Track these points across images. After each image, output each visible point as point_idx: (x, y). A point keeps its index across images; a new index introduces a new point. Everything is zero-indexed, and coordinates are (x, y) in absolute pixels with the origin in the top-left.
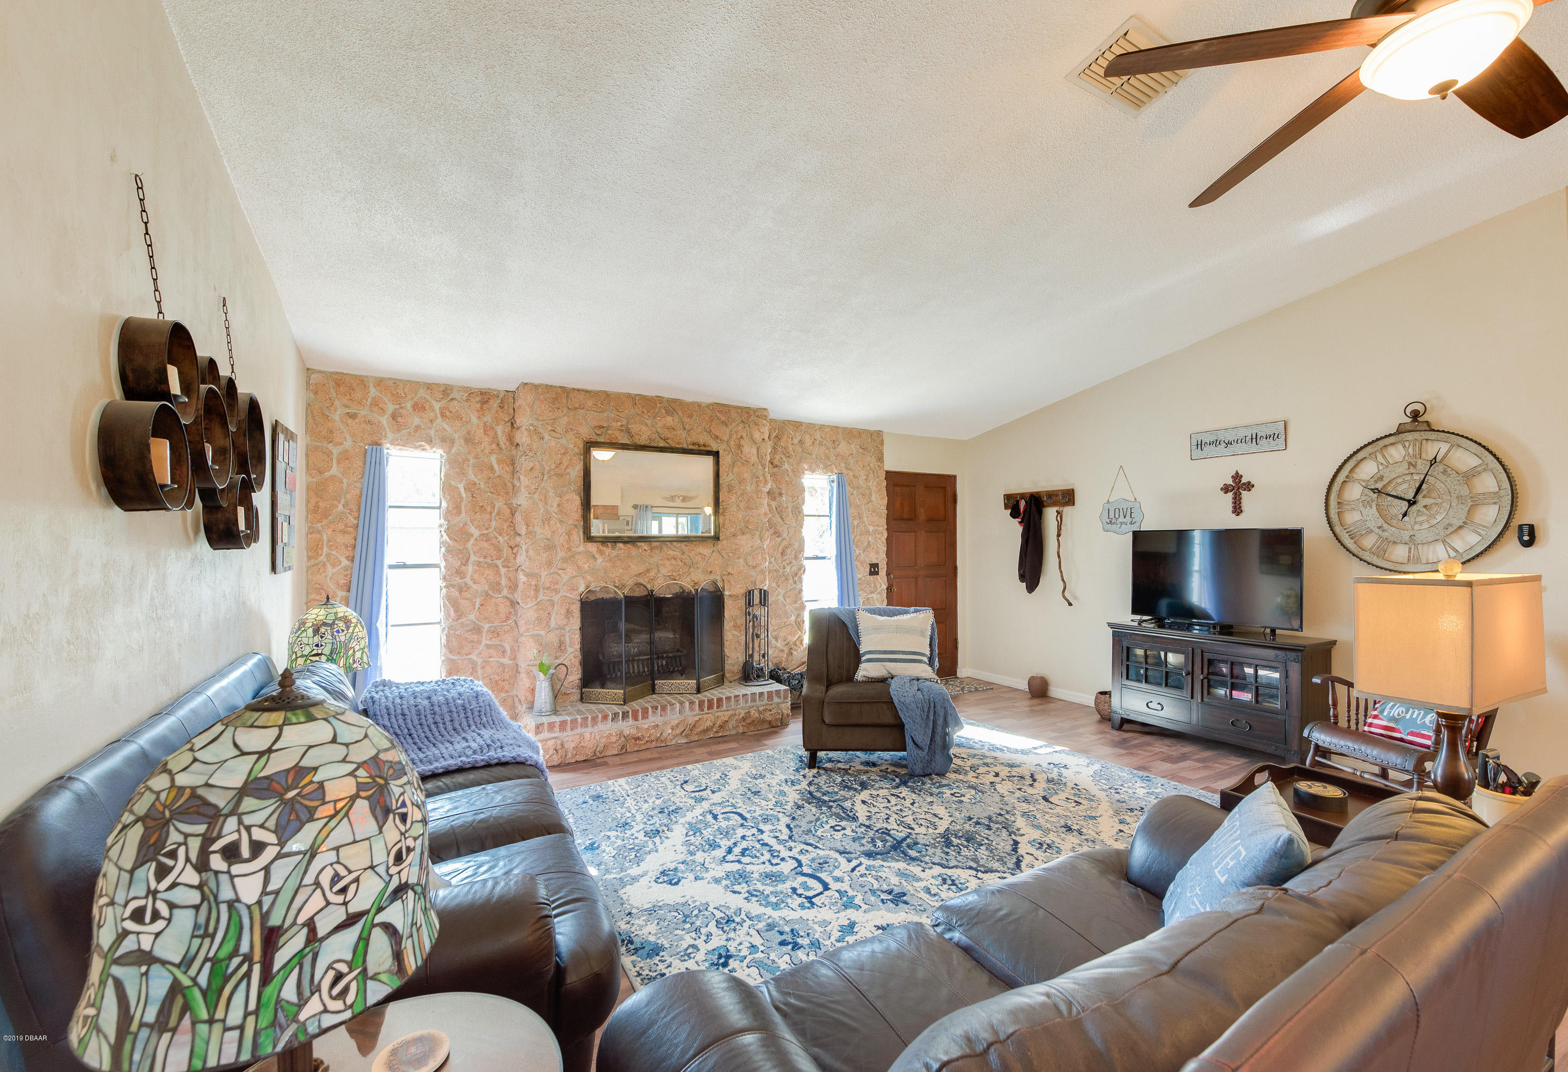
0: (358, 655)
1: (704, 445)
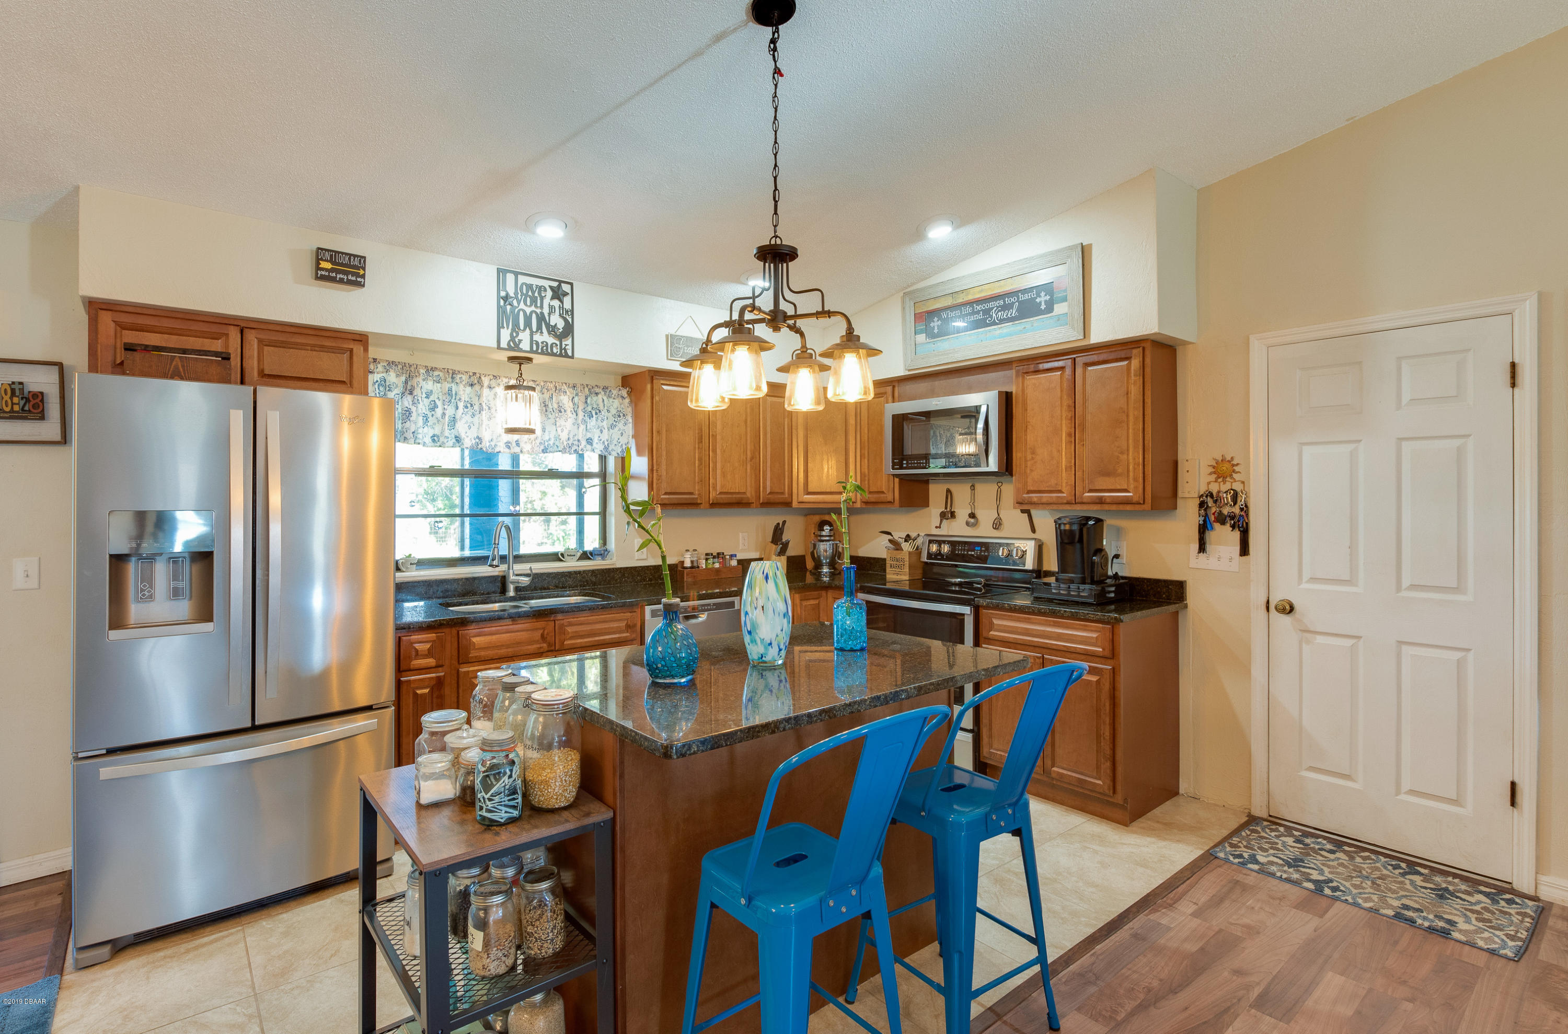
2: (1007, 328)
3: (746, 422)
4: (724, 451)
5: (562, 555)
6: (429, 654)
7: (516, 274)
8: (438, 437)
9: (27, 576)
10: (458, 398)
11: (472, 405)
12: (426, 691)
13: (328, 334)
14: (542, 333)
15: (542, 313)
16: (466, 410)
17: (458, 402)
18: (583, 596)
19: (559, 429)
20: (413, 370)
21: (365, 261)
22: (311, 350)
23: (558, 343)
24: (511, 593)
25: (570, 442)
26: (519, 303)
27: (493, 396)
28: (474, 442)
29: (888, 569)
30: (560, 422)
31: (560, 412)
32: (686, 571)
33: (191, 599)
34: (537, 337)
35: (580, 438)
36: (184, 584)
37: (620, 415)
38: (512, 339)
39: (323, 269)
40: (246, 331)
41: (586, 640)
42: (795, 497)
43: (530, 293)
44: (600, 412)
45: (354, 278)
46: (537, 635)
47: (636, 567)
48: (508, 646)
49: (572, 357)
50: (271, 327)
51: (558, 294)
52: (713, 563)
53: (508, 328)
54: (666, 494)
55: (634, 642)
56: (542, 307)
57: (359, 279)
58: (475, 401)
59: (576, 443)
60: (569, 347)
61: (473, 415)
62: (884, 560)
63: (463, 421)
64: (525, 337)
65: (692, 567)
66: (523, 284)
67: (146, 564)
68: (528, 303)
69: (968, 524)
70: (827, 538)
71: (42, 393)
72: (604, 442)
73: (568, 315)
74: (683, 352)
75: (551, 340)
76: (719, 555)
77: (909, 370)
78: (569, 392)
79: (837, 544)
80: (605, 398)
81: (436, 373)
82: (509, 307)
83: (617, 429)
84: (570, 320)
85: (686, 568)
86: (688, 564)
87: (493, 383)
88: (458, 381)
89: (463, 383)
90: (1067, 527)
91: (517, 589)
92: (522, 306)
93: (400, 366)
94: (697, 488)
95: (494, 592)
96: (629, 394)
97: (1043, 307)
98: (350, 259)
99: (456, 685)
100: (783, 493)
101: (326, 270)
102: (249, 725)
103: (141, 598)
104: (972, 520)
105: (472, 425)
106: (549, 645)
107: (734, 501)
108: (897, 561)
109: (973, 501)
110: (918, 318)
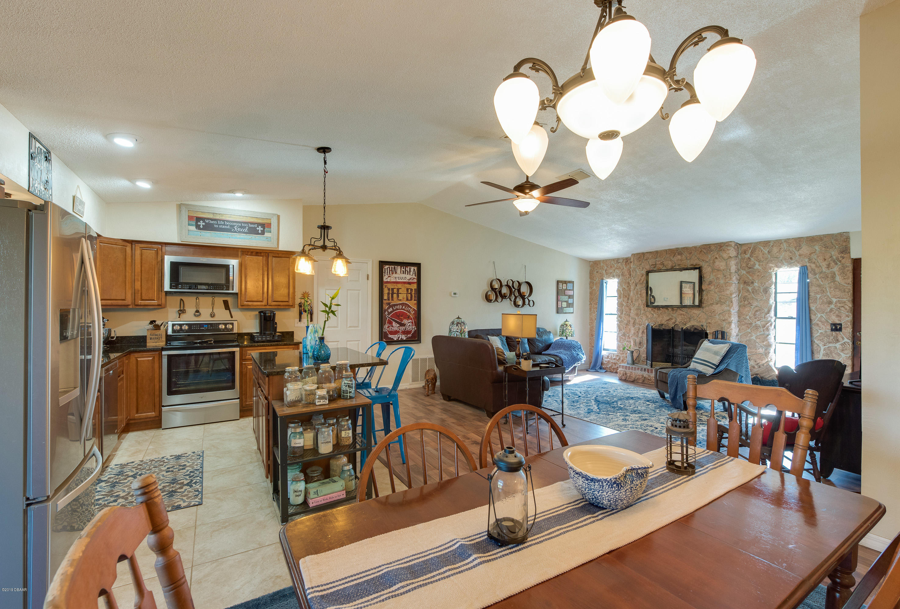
0: (568, 333)
1: (696, 265)
2: (243, 236)
7: (35, 139)
38: (33, 186)
64: (37, 184)
69: (195, 315)
75: (44, 190)
77: (182, 241)
79: (110, 329)
90: (269, 314)
97: (260, 232)
104: (197, 314)
108: (156, 336)
109: (197, 305)
110: (190, 218)
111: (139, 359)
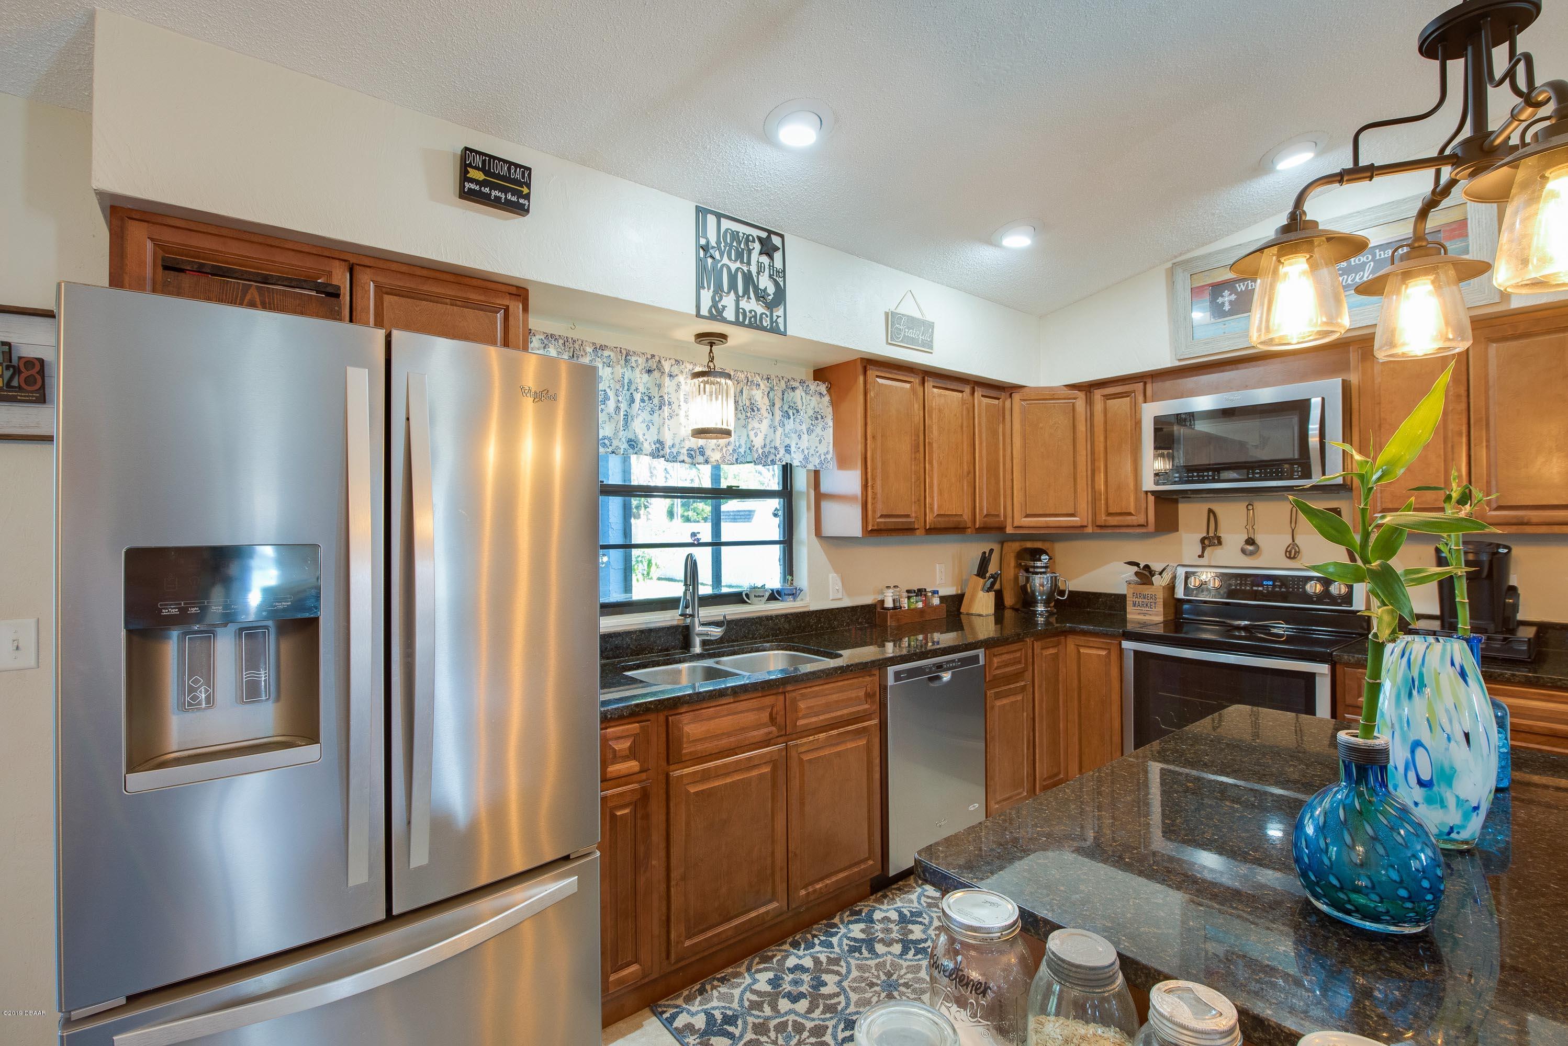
3: (962, 427)
4: (941, 463)
5: (747, 595)
6: (632, 754)
7: (719, 216)
8: (610, 439)
9: (17, 648)
10: (633, 387)
11: (650, 398)
12: (626, 811)
13: (475, 283)
14: (749, 298)
15: (749, 271)
16: (642, 404)
17: (635, 394)
18: (782, 649)
19: (752, 434)
20: (577, 347)
21: (530, 175)
22: (452, 305)
23: (768, 314)
24: (698, 650)
25: (766, 450)
26: (722, 256)
27: (675, 387)
28: (654, 447)
29: (1130, 608)
30: (754, 424)
31: (753, 411)
32: (889, 613)
33: (278, 699)
34: (743, 304)
35: (778, 445)
36: (264, 676)
37: (817, 417)
38: (715, 304)
39: (471, 180)
40: (357, 268)
41: (821, 717)
42: (1009, 521)
43: (735, 244)
44: (798, 411)
45: (514, 199)
46: (765, 716)
47: (833, 609)
48: (729, 735)
49: (784, 334)
50: (394, 267)
51: (768, 249)
52: (917, 602)
53: (709, 289)
54: (882, 516)
55: (873, 716)
56: (749, 263)
57: (521, 201)
58: (654, 392)
59: (773, 451)
60: (781, 321)
61: (652, 412)
62: (1124, 596)
63: (640, 419)
64: (728, 301)
65: (895, 608)
66: (727, 230)
67: (198, 643)
68: (733, 258)
69: (1243, 551)
70: (1043, 570)
71: (41, 361)
72: (803, 451)
73: (778, 276)
74: (904, 335)
75: (760, 309)
76: (920, 592)
77: (1180, 360)
78: (763, 385)
79: (1056, 577)
80: (803, 394)
81: (606, 353)
82: (710, 260)
83: (814, 435)
84: (782, 284)
85: (888, 609)
86: (889, 604)
87: (675, 370)
88: (634, 364)
89: (640, 367)
91: (704, 643)
92: (725, 260)
93: (561, 341)
94: (913, 508)
95: (674, 648)
96: (829, 390)
98: (509, 169)
99: (664, 796)
100: (998, 516)
101: (477, 182)
102: (382, 916)
103: (190, 704)
104: (1251, 548)
105: (650, 425)
106: (779, 729)
107: (951, 525)
108: (1144, 598)
109: (1251, 524)
110: (1196, 291)
111: (1082, 650)
